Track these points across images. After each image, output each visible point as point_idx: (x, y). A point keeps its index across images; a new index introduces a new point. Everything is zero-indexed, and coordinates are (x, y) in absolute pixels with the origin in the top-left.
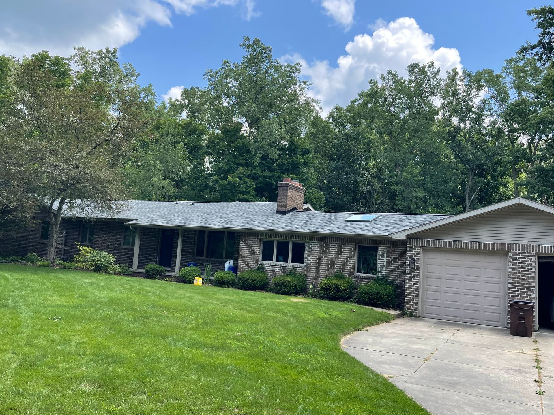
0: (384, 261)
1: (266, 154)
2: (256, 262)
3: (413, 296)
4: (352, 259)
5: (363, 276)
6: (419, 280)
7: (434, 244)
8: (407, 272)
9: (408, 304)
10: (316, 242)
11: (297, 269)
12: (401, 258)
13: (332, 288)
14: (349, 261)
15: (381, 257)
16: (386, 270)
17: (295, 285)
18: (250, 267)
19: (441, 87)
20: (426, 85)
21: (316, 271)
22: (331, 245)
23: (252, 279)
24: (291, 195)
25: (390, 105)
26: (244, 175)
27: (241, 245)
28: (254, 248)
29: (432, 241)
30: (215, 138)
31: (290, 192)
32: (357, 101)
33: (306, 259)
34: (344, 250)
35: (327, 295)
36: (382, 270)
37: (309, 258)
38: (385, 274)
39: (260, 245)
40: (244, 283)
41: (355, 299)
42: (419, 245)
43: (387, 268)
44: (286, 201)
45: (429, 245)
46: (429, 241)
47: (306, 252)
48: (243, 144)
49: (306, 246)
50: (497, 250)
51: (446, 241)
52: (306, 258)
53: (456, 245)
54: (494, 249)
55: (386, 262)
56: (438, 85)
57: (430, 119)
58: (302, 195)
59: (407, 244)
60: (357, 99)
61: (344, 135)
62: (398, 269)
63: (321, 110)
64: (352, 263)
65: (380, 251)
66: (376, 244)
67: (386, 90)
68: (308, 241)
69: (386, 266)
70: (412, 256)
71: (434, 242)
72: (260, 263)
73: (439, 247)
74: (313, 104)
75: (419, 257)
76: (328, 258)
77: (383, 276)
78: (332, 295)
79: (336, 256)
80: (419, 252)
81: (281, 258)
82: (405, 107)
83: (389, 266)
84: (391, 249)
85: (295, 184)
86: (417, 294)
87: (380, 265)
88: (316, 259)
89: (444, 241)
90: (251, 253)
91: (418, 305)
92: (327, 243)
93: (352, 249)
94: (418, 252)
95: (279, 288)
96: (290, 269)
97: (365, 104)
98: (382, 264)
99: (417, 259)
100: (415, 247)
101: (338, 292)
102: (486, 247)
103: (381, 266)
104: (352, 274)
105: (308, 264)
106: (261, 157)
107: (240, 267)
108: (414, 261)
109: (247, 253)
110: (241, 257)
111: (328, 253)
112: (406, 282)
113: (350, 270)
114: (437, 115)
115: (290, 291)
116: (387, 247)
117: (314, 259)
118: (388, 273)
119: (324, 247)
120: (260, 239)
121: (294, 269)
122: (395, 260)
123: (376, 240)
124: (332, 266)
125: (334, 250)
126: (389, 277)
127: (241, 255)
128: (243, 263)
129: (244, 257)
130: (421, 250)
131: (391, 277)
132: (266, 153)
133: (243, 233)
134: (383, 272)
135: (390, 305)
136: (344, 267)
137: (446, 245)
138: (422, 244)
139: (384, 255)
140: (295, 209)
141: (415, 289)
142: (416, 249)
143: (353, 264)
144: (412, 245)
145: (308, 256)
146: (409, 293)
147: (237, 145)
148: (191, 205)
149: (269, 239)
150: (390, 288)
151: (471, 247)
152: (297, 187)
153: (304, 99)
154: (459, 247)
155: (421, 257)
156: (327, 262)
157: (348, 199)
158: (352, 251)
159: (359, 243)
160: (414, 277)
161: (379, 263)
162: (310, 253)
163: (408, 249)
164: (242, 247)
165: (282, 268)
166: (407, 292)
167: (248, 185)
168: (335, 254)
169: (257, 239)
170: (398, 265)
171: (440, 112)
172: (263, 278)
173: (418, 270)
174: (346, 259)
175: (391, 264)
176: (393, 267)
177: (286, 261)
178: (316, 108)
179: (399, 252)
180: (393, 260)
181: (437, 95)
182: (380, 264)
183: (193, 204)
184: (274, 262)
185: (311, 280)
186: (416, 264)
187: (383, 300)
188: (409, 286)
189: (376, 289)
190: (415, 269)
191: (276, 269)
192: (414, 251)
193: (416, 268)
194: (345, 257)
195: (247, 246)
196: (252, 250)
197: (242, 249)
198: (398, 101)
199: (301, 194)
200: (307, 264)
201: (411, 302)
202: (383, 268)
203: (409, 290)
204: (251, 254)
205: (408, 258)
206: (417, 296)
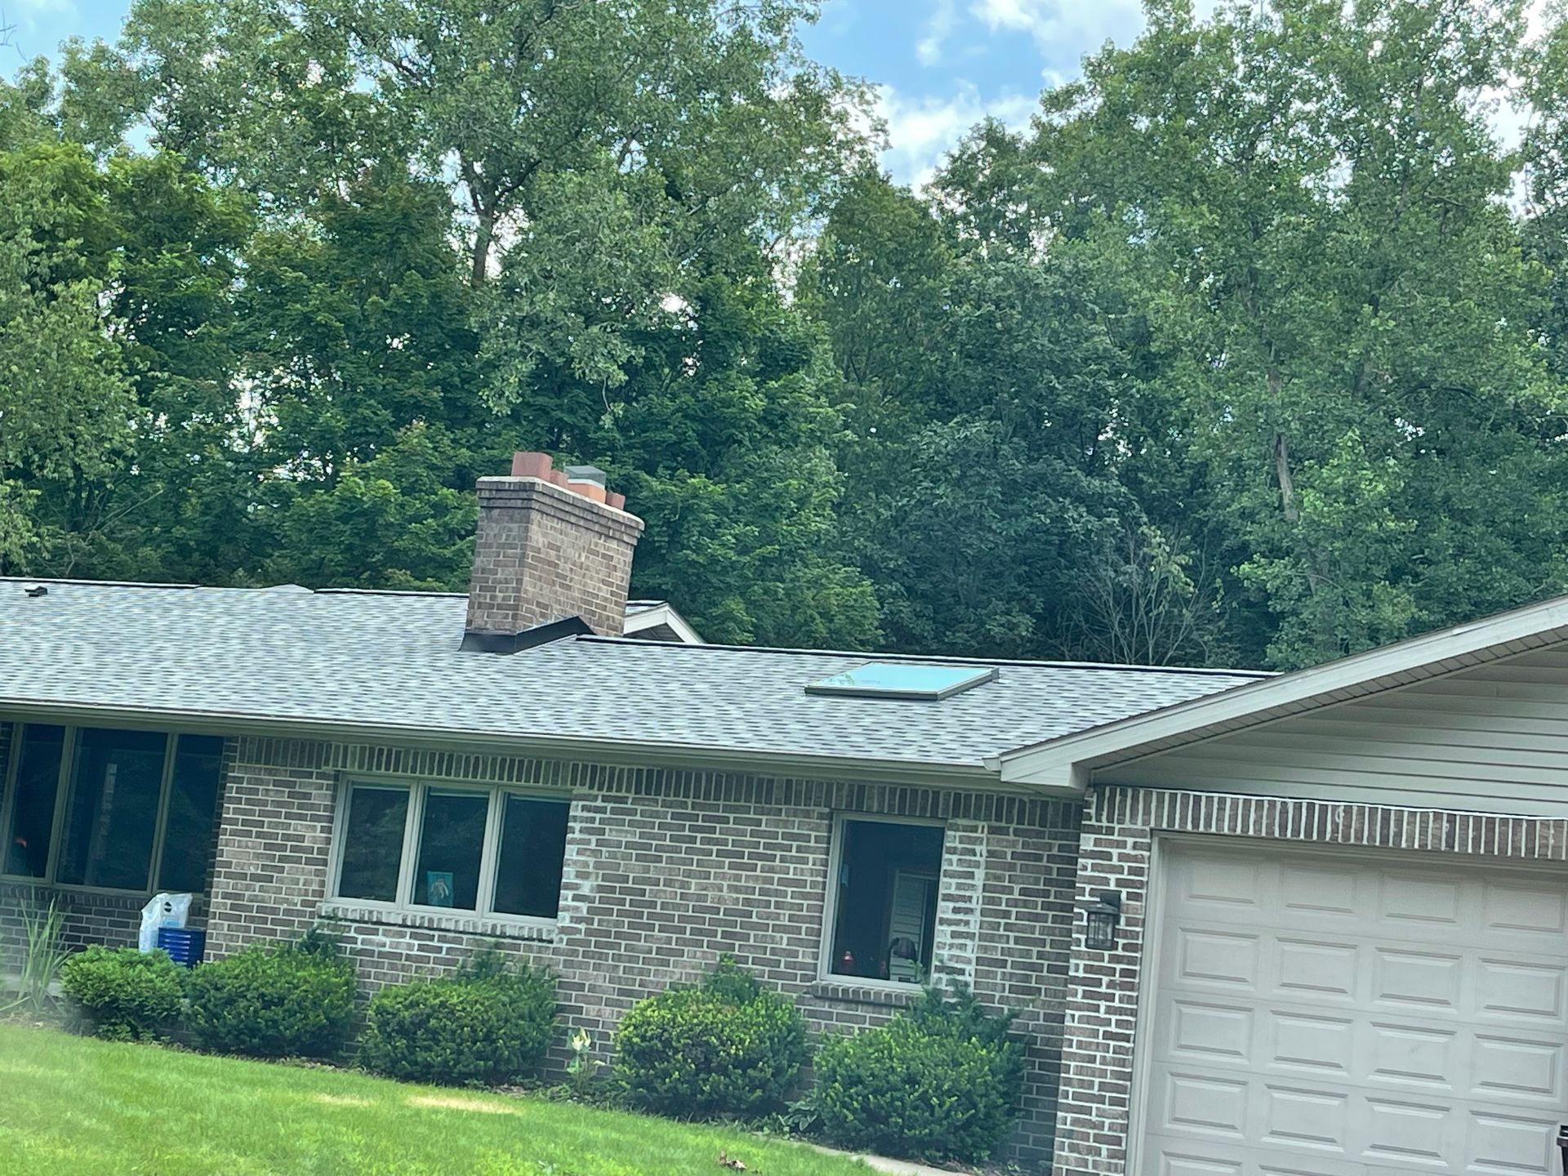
0: (969, 911)
1: (560, 361)
2: (304, 903)
3: (1101, 1100)
4: (805, 896)
5: (856, 992)
6: (1134, 1013)
7: (1220, 820)
8: (1077, 968)
9: (1073, 1148)
10: (623, 800)
11: (517, 948)
12: (1057, 895)
13: (676, 1051)
14: (792, 906)
15: (959, 886)
16: (979, 960)
17: (490, 1031)
18: (273, 932)
19: (1524, 42)
20: (1445, 25)
21: (618, 958)
22: (705, 819)
23: (263, 995)
24: (550, 546)
25: (1251, 127)
26: (432, 467)
27: (229, 811)
28: (297, 827)
29: (1210, 800)
30: (287, 260)
31: (541, 532)
32: (1076, 98)
33: (570, 894)
34: (767, 846)
35: (652, 1089)
36: (959, 959)
37: (586, 888)
38: (971, 980)
39: (332, 809)
40: (217, 1016)
41: (805, 1114)
42: (1146, 822)
43: (985, 949)
44: (520, 581)
45: (1196, 824)
46: (1197, 799)
47: (571, 853)
48: (435, 297)
49: (575, 819)
50: (1543, 856)
51: (1284, 804)
52: (569, 887)
53: (1335, 825)
54: (1530, 850)
55: (983, 913)
56: (1510, 26)
57: (1461, 209)
58: (623, 556)
59: (1081, 815)
60: (1080, 90)
61: (1007, 280)
62: (1040, 955)
63: (881, 139)
64: (803, 919)
65: (953, 851)
66: (934, 816)
67: (1235, 45)
68: (585, 790)
69: (982, 937)
70: (1106, 881)
71: (1221, 809)
72: (325, 908)
73: (1244, 836)
74: (837, 103)
75: (1142, 885)
76: (684, 885)
77: (961, 990)
78: (673, 1089)
79: (724, 876)
80: (1141, 860)
81: (441, 885)
82: (1334, 141)
83: (992, 938)
84: (1011, 845)
85: (585, 489)
86: (1123, 1090)
87: (948, 929)
88: (623, 891)
89: (1272, 804)
90: (282, 851)
91: (1123, 1155)
92: (684, 805)
93: (807, 838)
94: (1135, 859)
95: (401, 1043)
96: (478, 943)
97: (1116, 114)
98: (958, 922)
99: (1130, 896)
100: (1122, 832)
101: (709, 1071)
102: (1490, 843)
103: (954, 935)
104: (804, 978)
105: (579, 920)
106: (535, 376)
107: (218, 932)
108: (1109, 909)
109: (257, 856)
110: (228, 875)
111: (684, 862)
112: (1068, 1023)
113: (795, 954)
114: (1500, 192)
115: (457, 1062)
116: (993, 831)
117: (612, 890)
118: (987, 974)
119: (668, 827)
120: (336, 777)
121: (497, 946)
122: (1025, 904)
123: (936, 794)
124: (700, 932)
125: (717, 842)
126: (991, 998)
127: (228, 864)
128: (233, 907)
129: (243, 876)
130: (1155, 848)
131: (1002, 1000)
132: (562, 354)
133: (244, 740)
134: (962, 972)
135: (975, 1146)
136: (764, 938)
137: (1283, 828)
138: (1159, 817)
139: (971, 875)
140: (574, 627)
141: (1115, 1062)
142: (1130, 841)
143: (810, 919)
144: (1110, 819)
145: (579, 875)
146: (1082, 1084)
147: (398, 302)
148: (34, 594)
149: (383, 778)
150: (981, 1055)
151: (1411, 838)
152: (590, 509)
153: (792, 72)
154: (1346, 837)
155: (1152, 885)
156: (676, 907)
157: (1012, 627)
158: (808, 850)
159: (849, 809)
160: (1111, 998)
161: (942, 921)
162: (591, 860)
163: (1087, 842)
164: (234, 822)
165: (442, 939)
166: (1068, 1082)
167: (454, 524)
168: (720, 865)
169: (321, 776)
170: (1043, 931)
171: (1517, 177)
172: (326, 993)
173: (1132, 961)
174: (777, 893)
175: (1008, 927)
176: (1017, 940)
177: (465, 899)
178: (852, 124)
179: (1051, 858)
180: (1015, 902)
181: (1501, 83)
182: (949, 922)
183: (41, 592)
184: (402, 907)
185: (590, 1011)
186: (1122, 925)
187: (939, 1122)
188: (1080, 1045)
189: (902, 1061)
190: (1120, 952)
191: (408, 945)
192: (1115, 852)
193: (1125, 947)
194: (770, 881)
195: (262, 814)
196: (286, 837)
197: (234, 833)
198: (1297, 105)
199: (614, 545)
200: (572, 919)
201: (1086, 1137)
202: (963, 947)
203: (1080, 1070)
204: (282, 859)
205: (1082, 892)
206: (1121, 1103)
